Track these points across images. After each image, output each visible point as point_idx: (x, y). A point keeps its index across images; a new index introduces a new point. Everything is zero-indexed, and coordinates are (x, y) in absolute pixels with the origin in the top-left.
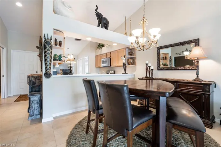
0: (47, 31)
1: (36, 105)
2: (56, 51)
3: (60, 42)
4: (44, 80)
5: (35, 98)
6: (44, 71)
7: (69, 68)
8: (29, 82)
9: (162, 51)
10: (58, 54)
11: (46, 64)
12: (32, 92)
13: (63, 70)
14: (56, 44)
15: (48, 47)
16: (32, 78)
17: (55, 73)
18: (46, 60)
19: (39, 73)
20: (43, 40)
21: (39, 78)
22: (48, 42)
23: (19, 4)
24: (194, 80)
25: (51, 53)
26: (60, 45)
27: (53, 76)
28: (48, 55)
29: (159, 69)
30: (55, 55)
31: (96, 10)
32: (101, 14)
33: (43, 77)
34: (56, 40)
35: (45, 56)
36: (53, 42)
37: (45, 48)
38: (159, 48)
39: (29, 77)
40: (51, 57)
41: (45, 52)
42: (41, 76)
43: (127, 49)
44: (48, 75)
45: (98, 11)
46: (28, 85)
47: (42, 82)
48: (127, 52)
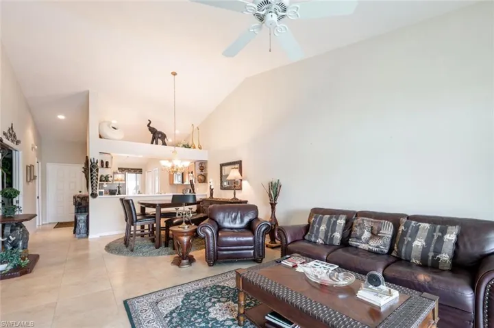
0: (94, 155)
1: (83, 224)
2: (102, 172)
3: (107, 162)
4: (91, 199)
5: (82, 217)
6: (90, 192)
7: (117, 189)
8: (75, 203)
9: (226, 169)
10: (105, 175)
11: (92, 185)
12: (77, 212)
13: (110, 190)
14: (102, 166)
15: (94, 170)
16: (78, 199)
17: (101, 193)
18: (92, 182)
19: (84, 193)
20: (90, 163)
21: (85, 198)
22: (94, 166)
23: (61, 117)
24: (232, 199)
25: (97, 175)
26: (107, 167)
27: (99, 196)
28: (94, 178)
29: (222, 188)
30: (102, 176)
31: (148, 125)
32: (153, 129)
33: (90, 197)
34: (102, 162)
35: (92, 178)
36: (99, 164)
37: (91, 171)
38: (222, 165)
39: (74, 197)
40: (97, 179)
41: (91, 175)
42: (88, 197)
43: (197, 163)
44: (94, 195)
45: (151, 125)
46: (74, 206)
47: (88, 203)
48: (198, 167)
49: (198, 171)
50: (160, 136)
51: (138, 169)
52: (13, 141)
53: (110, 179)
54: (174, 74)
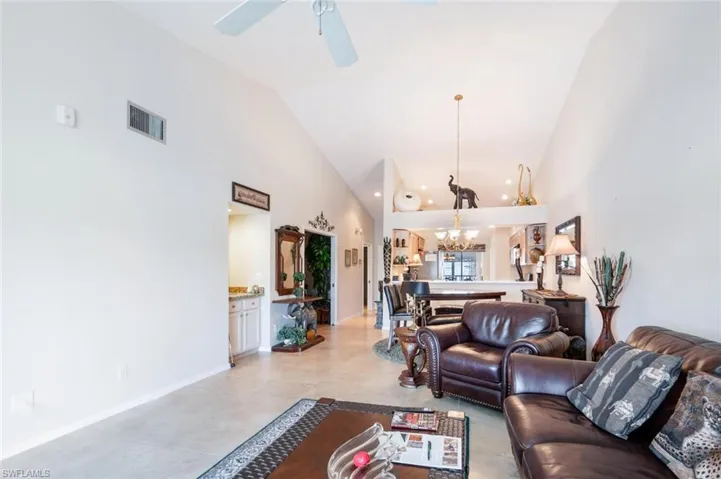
2: (398, 252)
3: (403, 240)
10: (401, 256)
14: (397, 246)
15: (387, 251)
17: (395, 278)
18: (385, 265)
22: (386, 246)
25: (390, 257)
26: (403, 245)
28: (387, 260)
31: (450, 183)
32: (457, 186)
34: (397, 240)
48: (531, 234)
49: (532, 243)
50: (465, 195)
51: (479, 246)
52: (322, 228)
53: (406, 260)
54: (459, 98)
